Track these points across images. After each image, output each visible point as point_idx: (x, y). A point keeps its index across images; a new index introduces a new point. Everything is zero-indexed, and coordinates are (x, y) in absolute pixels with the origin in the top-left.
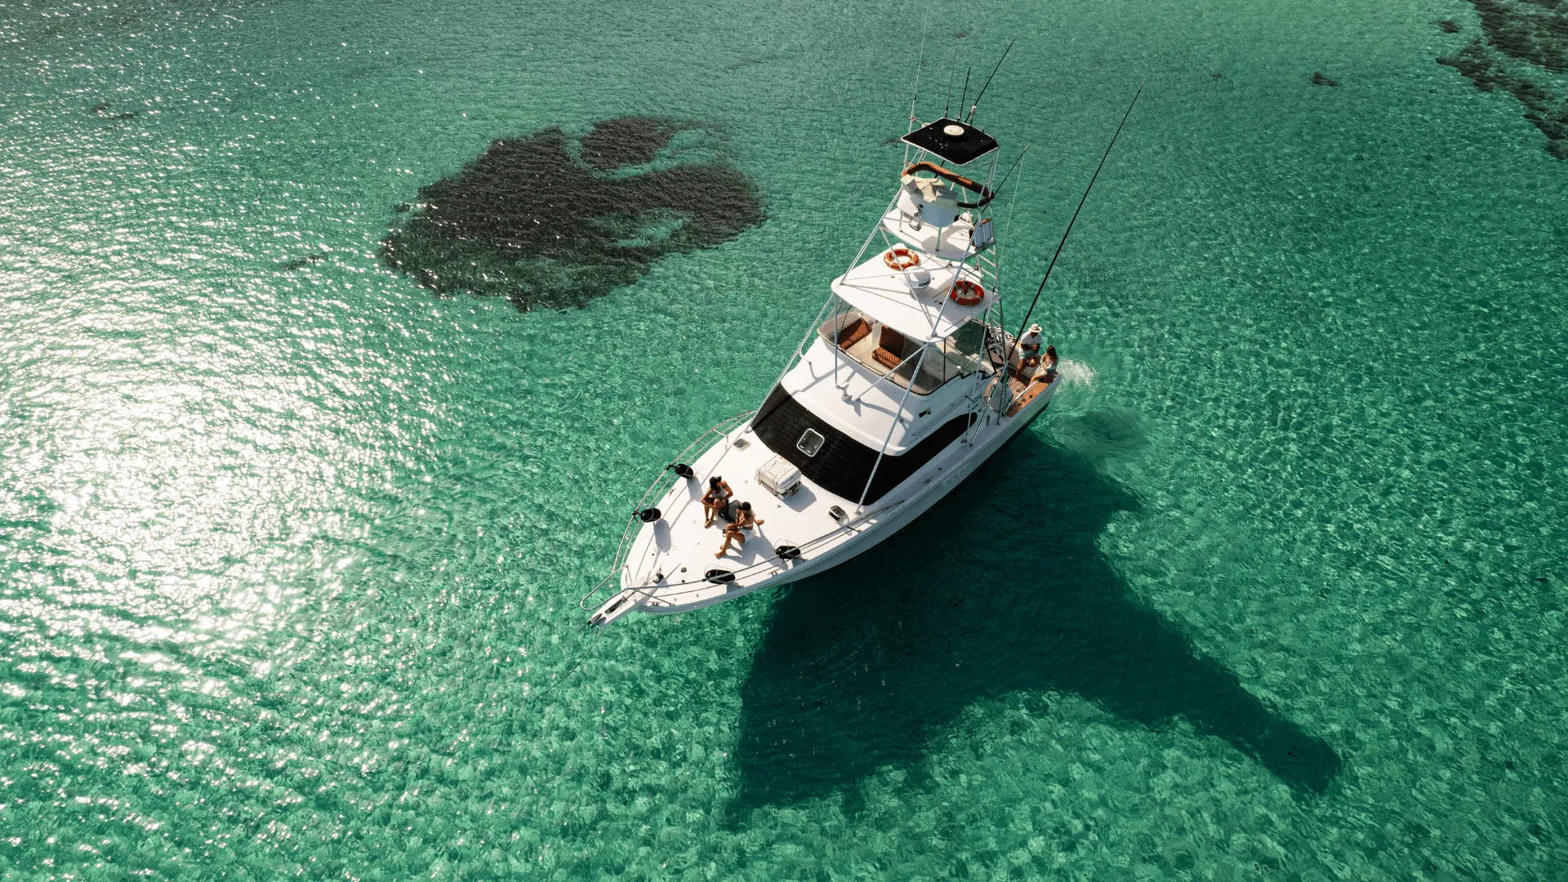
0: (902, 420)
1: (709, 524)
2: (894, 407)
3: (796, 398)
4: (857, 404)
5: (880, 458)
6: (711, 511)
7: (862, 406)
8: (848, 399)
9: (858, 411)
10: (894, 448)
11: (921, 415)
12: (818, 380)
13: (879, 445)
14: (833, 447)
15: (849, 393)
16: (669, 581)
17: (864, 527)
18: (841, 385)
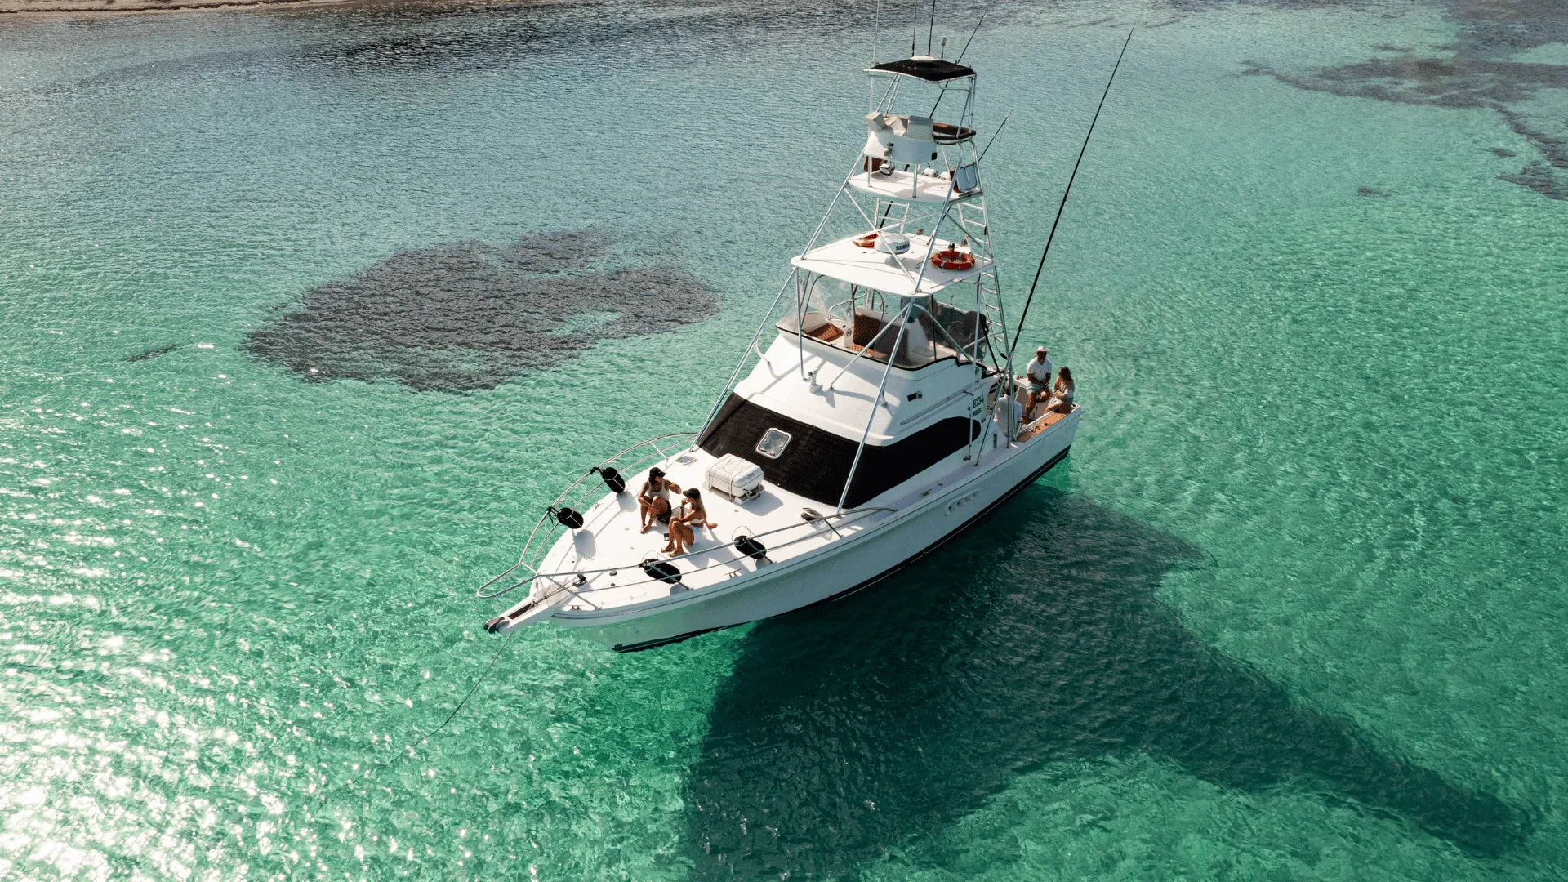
0: (886, 405)
1: (646, 530)
2: (874, 391)
3: (755, 400)
4: (829, 394)
5: (860, 448)
6: (648, 518)
7: (835, 395)
8: (818, 390)
9: (831, 402)
10: (878, 437)
11: (911, 397)
12: (779, 378)
13: (860, 434)
14: (803, 443)
15: (819, 383)
16: (594, 586)
17: (846, 532)
18: (807, 376)
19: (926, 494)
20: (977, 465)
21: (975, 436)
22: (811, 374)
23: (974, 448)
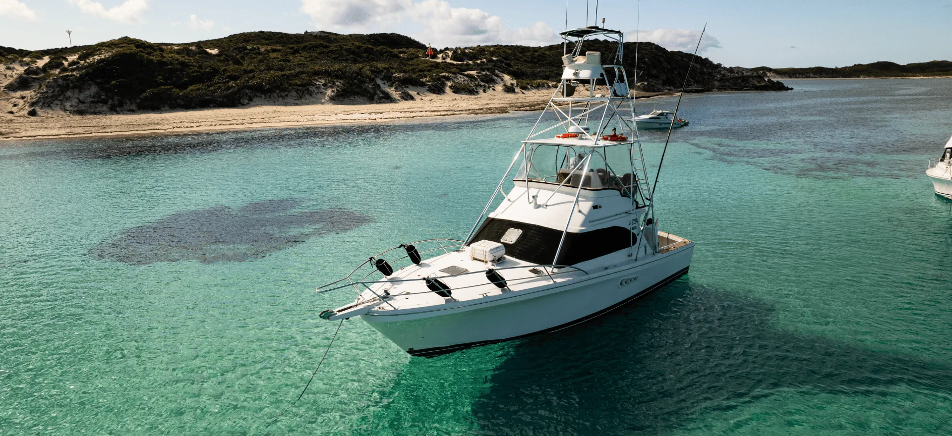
0: (580, 210)
5: (564, 234)
8: (538, 206)
10: (575, 227)
11: (595, 207)
12: (514, 202)
13: (564, 227)
14: (529, 234)
15: (538, 203)
17: (558, 280)
18: (531, 199)
19: (607, 268)
20: (636, 260)
21: (634, 242)
22: (534, 197)
23: (633, 249)
